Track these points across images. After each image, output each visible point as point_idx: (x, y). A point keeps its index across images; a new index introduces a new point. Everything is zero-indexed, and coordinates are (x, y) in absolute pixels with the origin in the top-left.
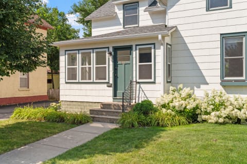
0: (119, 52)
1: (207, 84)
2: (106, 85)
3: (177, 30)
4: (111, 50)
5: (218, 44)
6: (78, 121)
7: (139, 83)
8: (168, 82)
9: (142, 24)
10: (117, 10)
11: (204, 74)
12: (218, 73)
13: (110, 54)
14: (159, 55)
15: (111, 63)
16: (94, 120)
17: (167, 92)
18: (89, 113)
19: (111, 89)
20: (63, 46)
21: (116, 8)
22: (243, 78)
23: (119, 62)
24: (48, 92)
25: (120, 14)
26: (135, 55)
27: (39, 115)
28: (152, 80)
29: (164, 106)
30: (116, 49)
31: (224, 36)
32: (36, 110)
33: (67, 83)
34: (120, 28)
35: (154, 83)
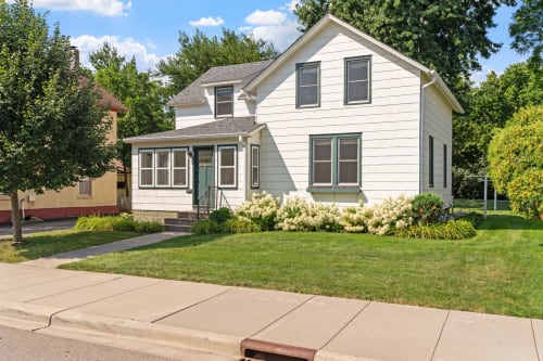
0: (200, 153)
1: (296, 190)
2: (184, 191)
3: (266, 129)
4: (191, 150)
5: (307, 146)
6: (149, 229)
7: (221, 189)
8: (252, 188)
9: (237, 114)
10: (207, 95)
11: (294, 179)
12: (307, 178)
13: (190, 154)
14: (242, 157)
15: (191, 166)
16: (168, 229)
17: (248, 198)
18: (163, 222)
19: (191, 195)
20: (135, 143)
21: (206, 91)
22: (331, 184)
23: (200, 165)
24: (119, 201)
25: (211, 99)
26: (218, 156)
27: (107, 225)
28: (234, 186)
29: (242, 214)
30: (196, 149)
31: (312, 137)
32: (104, 219)
33: (140, 188)
34: (209, 119)
35: (236, 189)
